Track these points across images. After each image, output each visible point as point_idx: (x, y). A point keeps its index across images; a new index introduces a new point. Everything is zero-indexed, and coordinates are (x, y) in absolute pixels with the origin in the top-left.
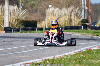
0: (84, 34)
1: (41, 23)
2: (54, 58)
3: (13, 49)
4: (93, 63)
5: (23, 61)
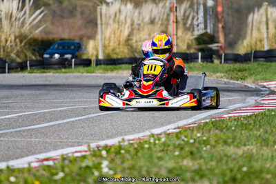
2: (122, 144)
3: (9, 118)
5: (37, 152)
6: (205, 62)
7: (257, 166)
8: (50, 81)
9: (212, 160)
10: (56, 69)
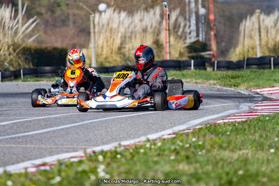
0: (199, 81)
2: (118, 149)
3: (4, 125)
4: (226, 160)
5: (32, 157)
6: (198, 70)
7: (253, 169)
9: (208, 164)
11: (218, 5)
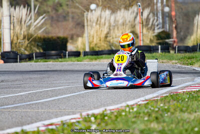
0: (164, 61)
1: (77, 41)
2: (105, 112)
3: (22, 95)
4: (185, 121)
5: (43, 119)
6: (164, 53)
8: (50, 68)
9: (172, 123)
10: (54, 59)
11: (178, 5)
